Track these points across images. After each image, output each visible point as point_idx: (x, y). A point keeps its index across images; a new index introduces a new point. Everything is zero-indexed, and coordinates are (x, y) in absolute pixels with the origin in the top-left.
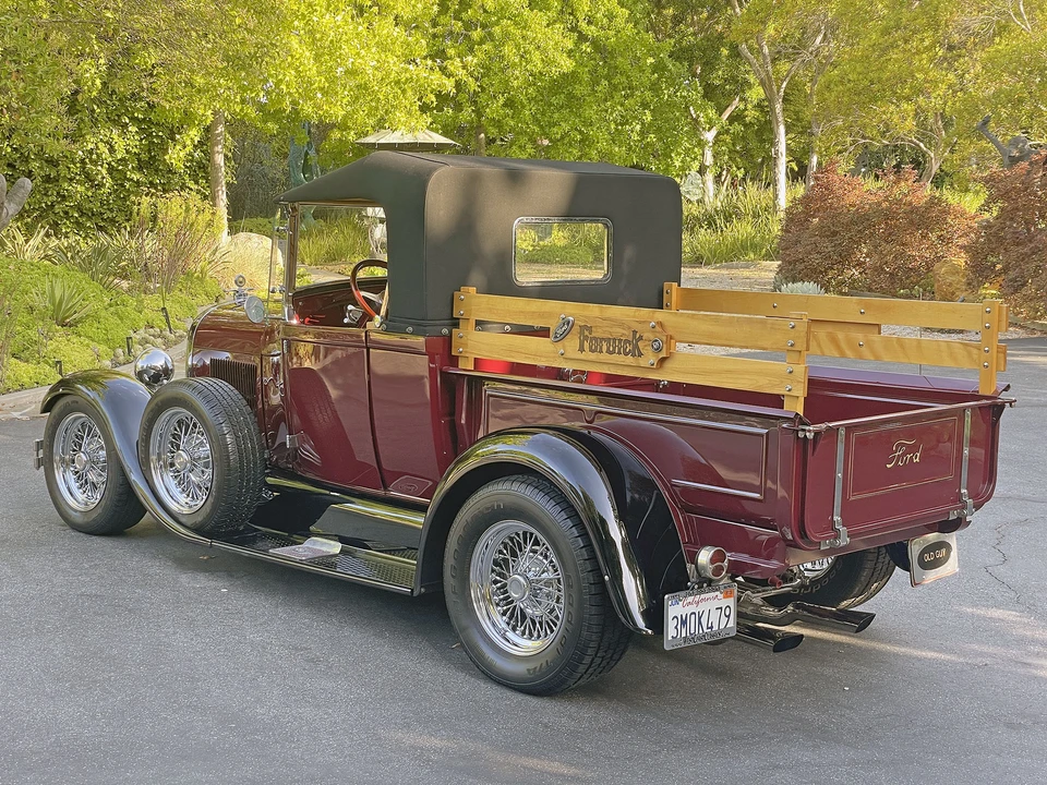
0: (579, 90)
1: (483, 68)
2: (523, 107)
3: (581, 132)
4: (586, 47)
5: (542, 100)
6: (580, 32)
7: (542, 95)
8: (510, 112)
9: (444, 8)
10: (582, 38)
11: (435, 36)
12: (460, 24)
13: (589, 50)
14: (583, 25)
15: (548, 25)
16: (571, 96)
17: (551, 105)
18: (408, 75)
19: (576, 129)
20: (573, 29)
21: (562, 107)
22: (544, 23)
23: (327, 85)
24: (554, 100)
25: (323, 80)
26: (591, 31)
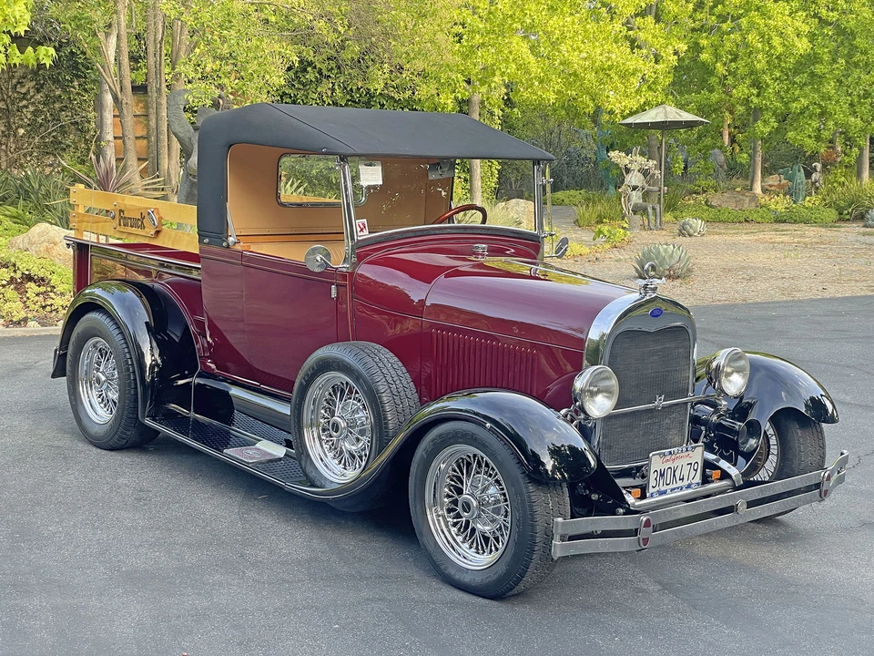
0: (819, 69)
1: (731, 55)
2: (768, 86)
3: (820, 106)
4: (829, 31)
5: (786, 80)
6: (820, 19)
7: (787, 75)
8: (755, 91)
9: (700, 6)
10: (823, 22)
11: (693, 30)
12: (714, 18)
13: (830, 33)
14: (823, 12)
15: (791, 14)
16: (812, 74)
17: (795, 83)
18: (610, 63)
19: (815, 104)
20: (815, 16)
21: (805, 84)
22: (787, 12)
23: (542, 74)
24: (797, 79)
25: (539, 70)
26: (833, 16)
